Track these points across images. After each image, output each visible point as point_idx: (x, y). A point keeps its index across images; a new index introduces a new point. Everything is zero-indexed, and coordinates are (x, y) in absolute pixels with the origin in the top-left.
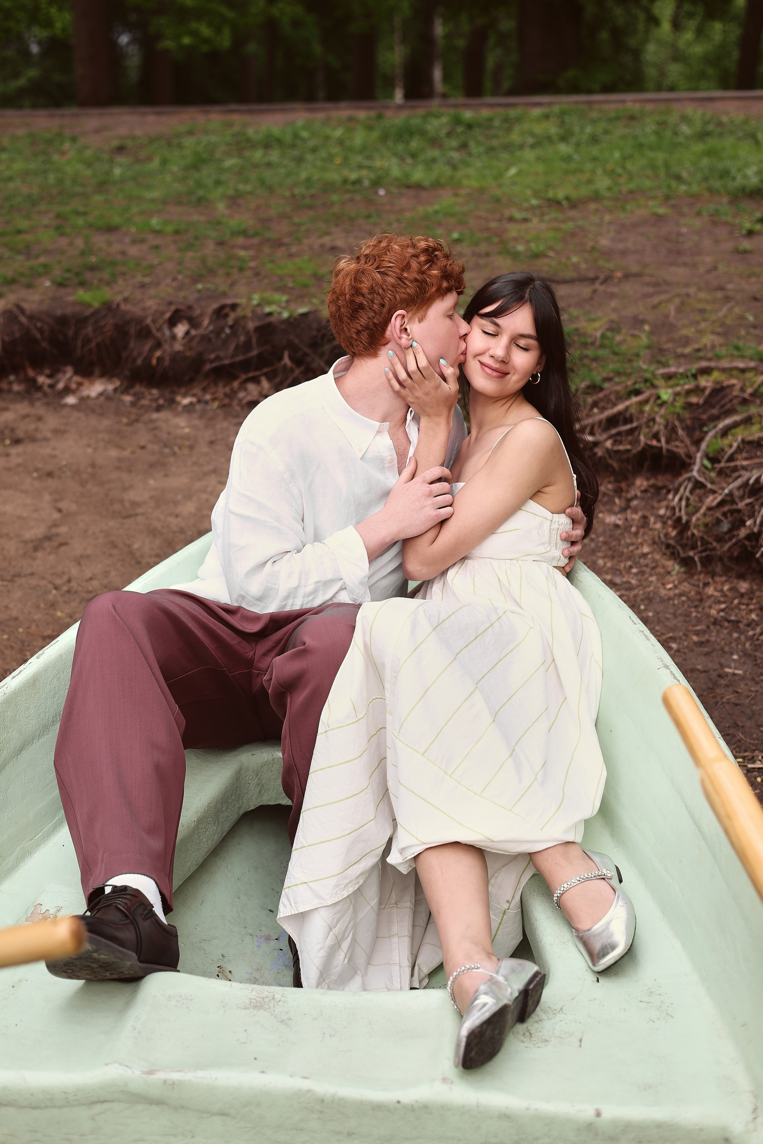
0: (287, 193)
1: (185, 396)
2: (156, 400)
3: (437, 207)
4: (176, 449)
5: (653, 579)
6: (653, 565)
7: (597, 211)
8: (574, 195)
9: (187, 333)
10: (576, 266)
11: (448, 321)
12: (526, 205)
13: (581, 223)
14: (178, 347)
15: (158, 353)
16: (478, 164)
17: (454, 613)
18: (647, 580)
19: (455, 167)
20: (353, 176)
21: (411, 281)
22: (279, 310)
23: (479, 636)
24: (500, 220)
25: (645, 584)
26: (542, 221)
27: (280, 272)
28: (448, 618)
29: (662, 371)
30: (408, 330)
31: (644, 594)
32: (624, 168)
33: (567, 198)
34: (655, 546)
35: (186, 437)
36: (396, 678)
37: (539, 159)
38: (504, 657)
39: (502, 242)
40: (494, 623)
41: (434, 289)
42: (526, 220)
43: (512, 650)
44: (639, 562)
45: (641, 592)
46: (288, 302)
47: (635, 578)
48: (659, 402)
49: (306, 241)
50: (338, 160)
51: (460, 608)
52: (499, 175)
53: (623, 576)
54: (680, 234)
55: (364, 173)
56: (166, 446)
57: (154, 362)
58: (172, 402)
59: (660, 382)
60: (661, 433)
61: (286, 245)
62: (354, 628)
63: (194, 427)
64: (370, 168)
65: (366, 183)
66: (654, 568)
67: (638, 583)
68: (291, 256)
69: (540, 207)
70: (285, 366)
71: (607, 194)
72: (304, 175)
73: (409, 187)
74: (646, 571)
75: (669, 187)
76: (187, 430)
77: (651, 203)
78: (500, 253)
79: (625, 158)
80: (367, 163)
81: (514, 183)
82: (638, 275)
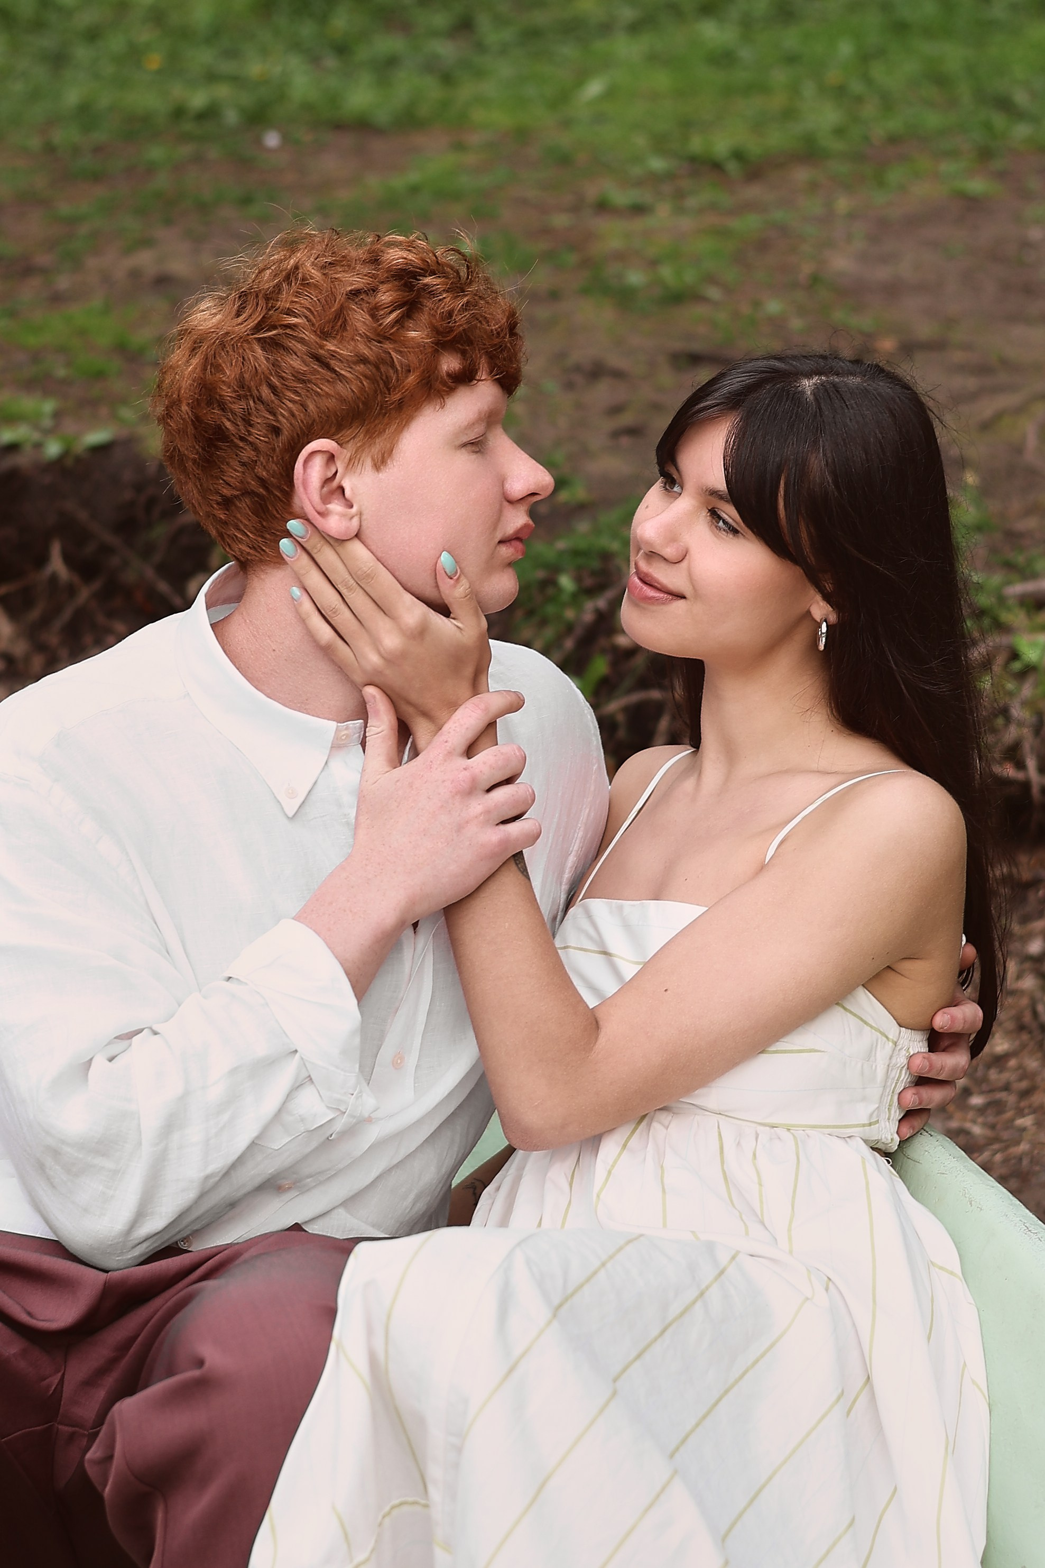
0: (35, 143)
3: (414, 177)
5: (1026, 1121)
6: (1024, 1084)
7: (813, 187)
8: (754, 147)
10: (777, 324)
12: (636, 171)
13: (778, 215)
16: (505, 69)
17: (603, 1265)
18: (1009, 1124)
19: (447, 79)
20: (198, 99)
21: (350, 363)
22: (36, 436)
23: (670, 1325)
24: (576, 209)
25: (1006, 1135)
26: (680, 210)
27: (32, 341)
28: (588, 1280)
29: (1018, 588)
30: (348, 493)
31: (1006, 1161)
32: (867, 80)
33: (738, 155)
34: (1025, 1037)
36: (459, 1450)
37: (653, 59)
38: (737, 1381)
39: (587, 263)
40: (707, 1288)
42: (639, 210)
43: (756, 1362)
44: (985, 1079)
45: (998, 1157)
46: (57, 415)
47: (980, 1120)
48: (1017, 666)
49: (92, 263)
50: (154, 61)
51: (620, 1249)
52: (562, 98)
53: (950, 1117)
54: (1026, 244)
55: (223, 91)
59: (1016, 617)
60: (1027, 747)
61: (44, 271)
64: (236, 80)
65: (231, 117)
66: (1025, 1094)
67: (989, 1133)
68: (57, 299)
69: (670, 176)
70: (54, 578)
71: (837, 145)
72: (72, 97)
73: (339, 126)
74: (1006, 1102)
75: (988, 126)
77: (947, 167)
78: (585, 292)
79: (865, 58)
80: (227, 67)
81: (599, 118)
82: (937, 346)
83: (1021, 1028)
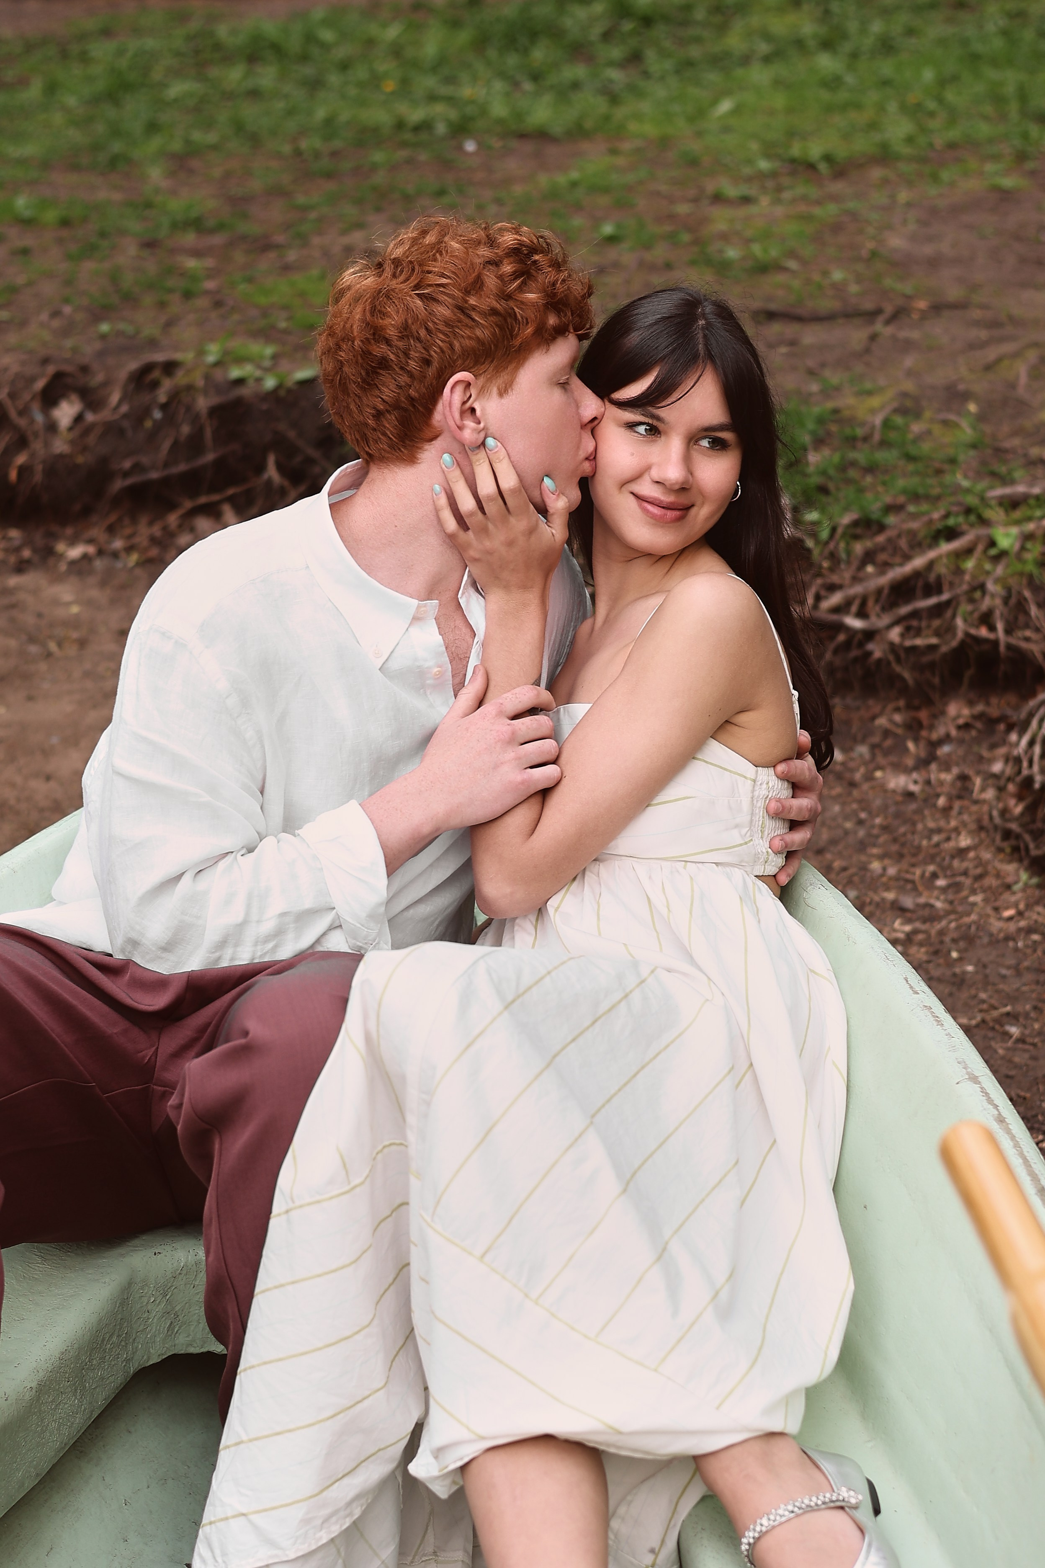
0: (286, 149)
1: (73, 542)
2: (18, 550)
3: (575, 175)
4: (53, 646)
5: (977, 898)
6: (979, 871)
7: (885, 182)
8: (842, 152)
9: (78, 419)
10: (839, 288)
11: (557, 395)
12: (747, 171)
13: (851, 205)
14: (60, 446)
15: (21, 459)
16: (660, 92)
17: (550, 973)
18: (964, 900)
19: (614, 99)
20: (416, 115)
21: (485, 314)
22: (258, 373)
24: (696, 200)
25: (960, 909)
26: (777, 201)
27: (264, 300)
28: (536, 983)
29: (999, 491)
30: (478, 412)
31: (958, 928)
32: (940, 100)
33: (828, 158)
34: (983, 835)
35: (74, 623)
36: (428, 1104)
37: (778, 83)
39: (697, 242)
40: (631, 992)
41: (529, 330)
42: (746, 200)
43: (668, 1046)
44: (950, 866)
45: (953, 925)
46: (275, 357)
47: (942, 897)
48: (993, 552)
49: (316, 241)
50: (390, 86)
51: (566, 963)
52: (700, 113)
53: (920, 894)
55: (439, 109)
56: (32, 640)
57: (13, 475)
58: (47, 554)
59: (995, 514)
60: (997, 613)
61: (278, 247)
62: (345, 1001)
63: (89, 603)
64: (450, 100)
65: (441, 129)
66: (979, 878)
67: (947, 906)
68: (286, 269)
69: (774, 174)
70: (268, 482)
71: (906, 150)
72: (321, 114)
73: (522, 136)
74: (964, 883)
75: (1025, 136)
76: (75, 609)
77: (989, 167)
78: (693, 263)
79: (943, 82)
80: (445, 90)
81: (726, 129)
82: (960, 306)
83: (981, 828)
